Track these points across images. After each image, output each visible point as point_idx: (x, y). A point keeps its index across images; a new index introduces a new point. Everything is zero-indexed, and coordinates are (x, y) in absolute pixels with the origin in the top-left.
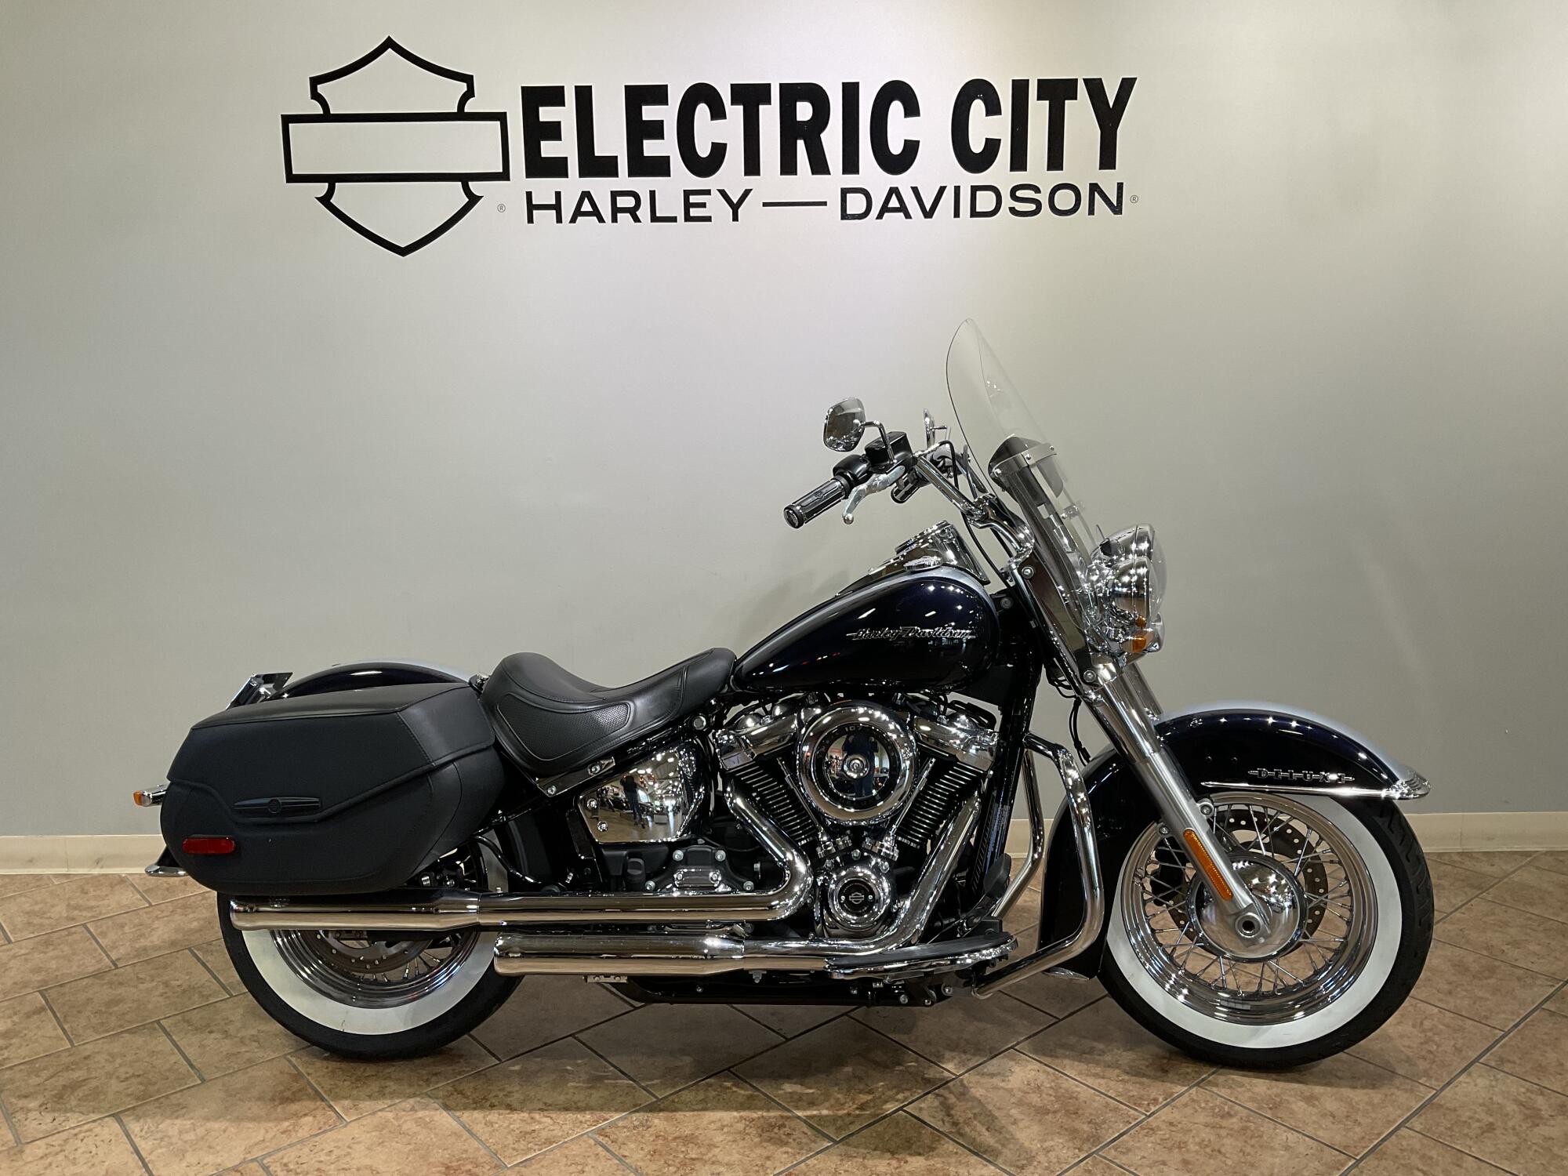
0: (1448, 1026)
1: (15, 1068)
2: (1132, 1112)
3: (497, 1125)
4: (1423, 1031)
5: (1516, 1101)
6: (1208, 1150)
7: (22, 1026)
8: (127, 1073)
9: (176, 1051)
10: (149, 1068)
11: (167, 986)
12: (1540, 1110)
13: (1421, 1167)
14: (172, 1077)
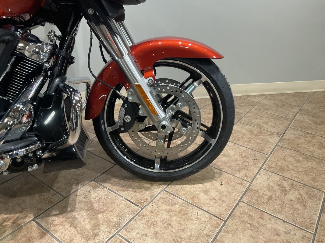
0: (250, 155)
2: (136, 207)
4: (243, 157)
5: (277, 184)
6: (166, 225)
12: (285, 187)
13: (249, 222)
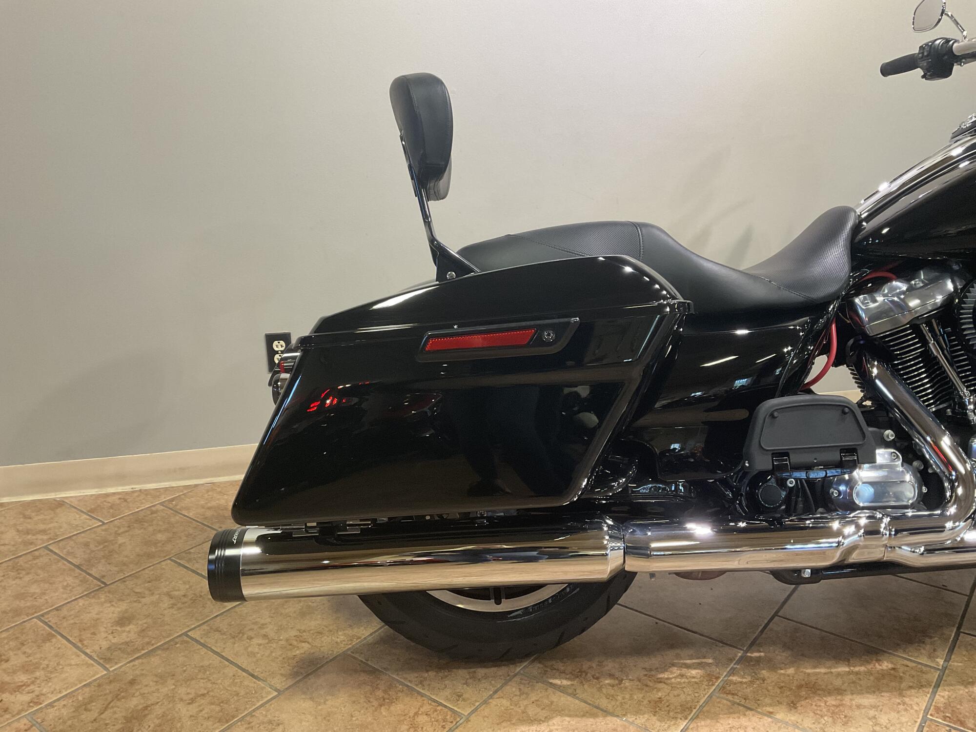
1: (55, 704)
3: (619, 697)
7: (38, 656)
8: (188, 694)
9: (227, 663)
10: (209, 685)
11: (172, 598)
14: (242, 693)
